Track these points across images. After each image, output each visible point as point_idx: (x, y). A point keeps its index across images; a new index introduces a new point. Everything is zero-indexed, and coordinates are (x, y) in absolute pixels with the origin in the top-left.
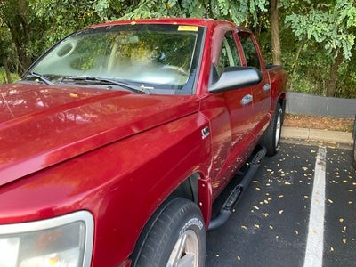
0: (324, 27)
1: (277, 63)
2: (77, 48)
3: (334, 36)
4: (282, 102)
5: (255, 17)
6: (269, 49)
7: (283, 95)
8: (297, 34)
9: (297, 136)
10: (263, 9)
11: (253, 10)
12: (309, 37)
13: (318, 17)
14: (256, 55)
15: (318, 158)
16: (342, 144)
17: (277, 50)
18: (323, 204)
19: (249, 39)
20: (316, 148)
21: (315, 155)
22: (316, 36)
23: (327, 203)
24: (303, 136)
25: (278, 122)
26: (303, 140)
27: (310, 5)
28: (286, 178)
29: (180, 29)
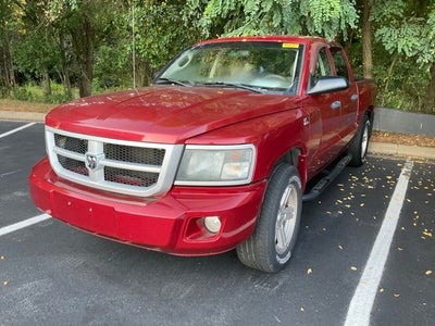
0: (414, 41)
1: (368, 77)
2: (193, 60)
3: (426, 50)
4: (370, 115)
5: (345, 33)
6: (360, 63)
7: (371, 108)
8: (388, 47)
9: (385, 151)
10: (353, 26)
11: (343, 27)
12: (400, 51)
13: (410, 31)
14: (345, 67)
15: (404, 170)
16: (430, 160)
17: (368, 63)
18: (401, 202)
19: (339, 52)
20: (403, 162)
21: (401, 167)
22: (406, 50)
23: (405, 202)
24: (391, 152)
25: (365, 135)
26: (391, 155)
27: (402, 19)
28: (369, 183)
29: (284, 45)
